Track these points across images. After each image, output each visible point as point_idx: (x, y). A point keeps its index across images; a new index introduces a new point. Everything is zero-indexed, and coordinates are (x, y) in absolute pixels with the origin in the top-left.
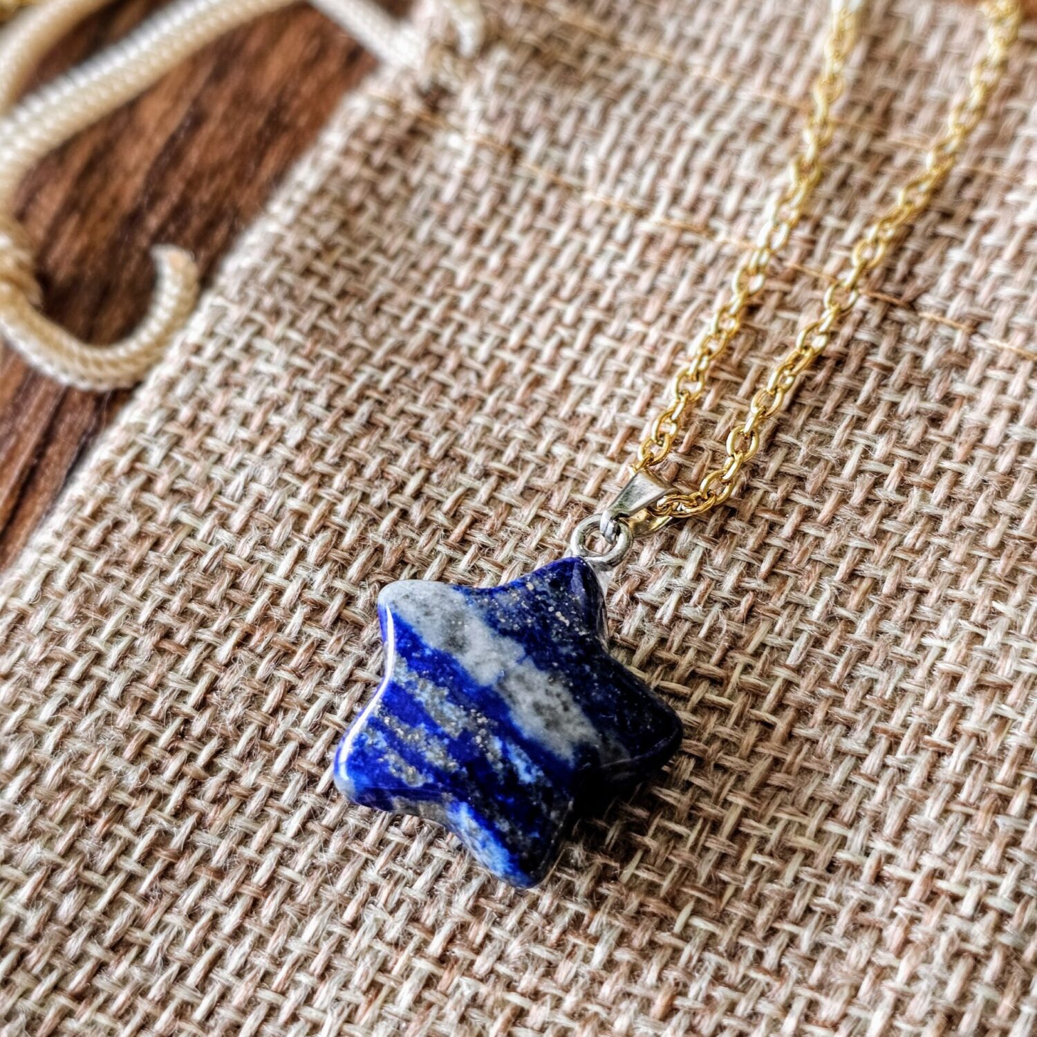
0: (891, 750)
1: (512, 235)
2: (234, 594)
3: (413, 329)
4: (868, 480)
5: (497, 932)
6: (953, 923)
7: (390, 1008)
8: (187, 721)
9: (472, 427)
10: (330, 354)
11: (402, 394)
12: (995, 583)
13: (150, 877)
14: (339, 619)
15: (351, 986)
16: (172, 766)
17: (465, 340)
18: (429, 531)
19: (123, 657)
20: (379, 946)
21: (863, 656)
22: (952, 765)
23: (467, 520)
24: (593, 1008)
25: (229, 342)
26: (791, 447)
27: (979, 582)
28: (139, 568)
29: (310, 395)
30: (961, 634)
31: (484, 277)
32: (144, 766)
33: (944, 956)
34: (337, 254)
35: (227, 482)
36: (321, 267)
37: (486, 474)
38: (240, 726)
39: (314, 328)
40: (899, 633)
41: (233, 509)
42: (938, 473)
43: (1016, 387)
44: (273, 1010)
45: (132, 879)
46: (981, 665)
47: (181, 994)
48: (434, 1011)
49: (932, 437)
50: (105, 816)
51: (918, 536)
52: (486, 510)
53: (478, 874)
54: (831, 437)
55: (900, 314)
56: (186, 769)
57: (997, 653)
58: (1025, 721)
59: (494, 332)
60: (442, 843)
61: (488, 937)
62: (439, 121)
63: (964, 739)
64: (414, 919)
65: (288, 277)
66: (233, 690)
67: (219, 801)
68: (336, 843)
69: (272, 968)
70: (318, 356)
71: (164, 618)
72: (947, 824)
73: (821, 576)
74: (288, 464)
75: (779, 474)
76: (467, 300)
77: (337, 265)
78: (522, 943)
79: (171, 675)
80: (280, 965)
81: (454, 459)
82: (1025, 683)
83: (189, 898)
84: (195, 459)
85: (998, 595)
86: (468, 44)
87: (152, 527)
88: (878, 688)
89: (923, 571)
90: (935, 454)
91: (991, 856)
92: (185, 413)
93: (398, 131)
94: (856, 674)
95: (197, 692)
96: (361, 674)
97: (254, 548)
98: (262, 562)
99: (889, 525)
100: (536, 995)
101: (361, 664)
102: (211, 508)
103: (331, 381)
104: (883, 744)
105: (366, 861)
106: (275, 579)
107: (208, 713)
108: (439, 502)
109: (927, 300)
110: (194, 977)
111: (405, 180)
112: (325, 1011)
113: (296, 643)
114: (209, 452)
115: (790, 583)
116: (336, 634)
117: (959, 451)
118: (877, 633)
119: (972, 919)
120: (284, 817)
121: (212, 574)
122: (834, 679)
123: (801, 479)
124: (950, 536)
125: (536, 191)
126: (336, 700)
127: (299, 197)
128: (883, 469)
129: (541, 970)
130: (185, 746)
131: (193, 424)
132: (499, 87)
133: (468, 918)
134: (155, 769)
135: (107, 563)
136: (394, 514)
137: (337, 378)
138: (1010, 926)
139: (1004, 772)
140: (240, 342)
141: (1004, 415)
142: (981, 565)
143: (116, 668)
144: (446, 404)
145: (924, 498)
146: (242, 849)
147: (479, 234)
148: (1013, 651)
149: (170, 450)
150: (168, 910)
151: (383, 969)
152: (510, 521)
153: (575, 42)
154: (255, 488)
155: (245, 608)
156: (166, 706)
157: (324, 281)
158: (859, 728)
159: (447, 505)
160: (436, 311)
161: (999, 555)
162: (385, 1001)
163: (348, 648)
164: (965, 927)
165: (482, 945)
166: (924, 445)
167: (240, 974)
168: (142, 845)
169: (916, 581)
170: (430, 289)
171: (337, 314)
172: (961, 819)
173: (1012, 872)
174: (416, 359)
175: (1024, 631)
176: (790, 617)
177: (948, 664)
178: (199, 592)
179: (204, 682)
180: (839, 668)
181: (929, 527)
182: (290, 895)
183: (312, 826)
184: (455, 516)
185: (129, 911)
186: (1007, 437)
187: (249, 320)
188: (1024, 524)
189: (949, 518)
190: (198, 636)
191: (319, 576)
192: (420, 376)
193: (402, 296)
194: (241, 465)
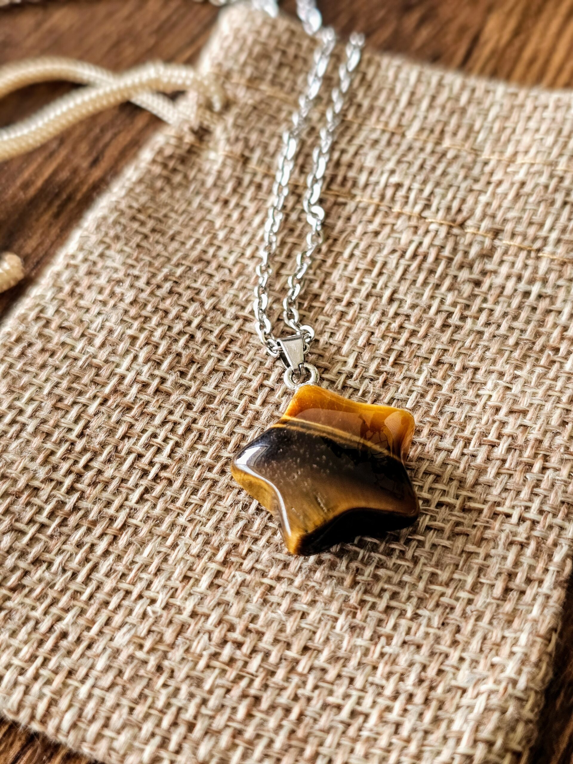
0: (465, 446)
1: (246, 202)
2: (98, 379)
3: (193, 248)
4: (444, 315)
5: (254, 547)
6: (507, 527)
7: (196, 589)
8: (73, 444)
9: (228, 295)
10: (147, 258)
11: (189, 278)
12: (515, 362)
13: (54, 525)
14: (157, 391)
15: (172, 579)
16: (65, 466)
17: (222, 253)
18: (206, 345)
19: (36, 411)
20: (188, 557)
21: (448, 401)
22: (499, 451)
23: (227, 340)
24: (311, 584)
25: (91, 253)
26: (401, 301)
27: (507, 363)
28: (43, 366)
29: (137, 278)
30: (499, 387)
31: (230, 223)
32: (49, 467)
33: (504, 544)
34: (150, 211)
35: (92, 322)
36: (142, 217)
37: (237, 318)
38: (103, 445)
39: (138, 246)
40: (466, 389)
41: (95, 336)
42: (481, 310)
43: (519, 264)
44: (128, 593)
45: (43, 526)
46: (511, 401)
47: (73, 587)
48: (221, 590)
49: (476, 293)
50: (26, 494)
51: (473, 341)
52: (238, 335)
53: (242, 518)
54: (422, 295)
55: (456, 231)
56: (73, 468)
57: (519, 395)
58: (537, 427)
59: (238, 250)
60: (221, 503)
61: (250, 551)
62: (204, 146)
63: (505, 438)
64: (207, 543)
65: (123, 221)
66: (99, 427)
67: (93, 484)
68: (161, 505)
69: (126, 572)
70: (142, 260)
71: (58, 391)
72: (500, 479)
73: (422, 363)
74: (126, 312)
75: (397, 314)
76: (221, 235)
77: (150, 217)
78: (270, 553)
79: (63, 420)
80: (130, 570)
81: (218, 310)
82: (536, 409)
83: (77, 536)
84: (73, 311)
85: (517, 367)
86: (217, 106)
87: (50, 346)
88: (456, 417)
89: (476, 358)
90: (478, 301)
91: (525, 493)
92: (67, 288)
93: (181, 151)
94: (444, 411)
95: (78, 429)
96: (171, 418)
97: (109, 355)
98: (113, 362)
99: (456, 337)
100: (279, 579)
101: (171, 413)
102: (83, 335)
103: (149, 271)
104: (461, 444)
105: (178, 514)
106: (121, 370)
107: (84, 440)
108: (211, 331)
109: (469, 223)
110: (81, 578)
111: (186, 177)
112: (158, 593)
113: (134, 402)
114: (81, 308)
115: (406, 367)
116: (156, 398)
117: (491, 299)
118: (454, 390)
119: (518, 524)
120: (130, 492)
121: (85, 369)
122: (433, 413)
123: (408, 316)
124: (490, 340)
125: (258, 179)
126: (158, 431)
127: (128, 184)
128: (451, 309)
129: (281, 566)
130: (72, 456)
131: (72, 293)
132: (236, 125)
133: (238, 541)
134: (55, 468)
135: (25, 364)
136: (187, 336)
137: (152, 270)
138: (539, 527)
139: (528, 453)
140: (97, 253)
141: (513, 280)
142: (507, 354)
143: (31, 417)
144: (213, 284)
145: (474, 323)
146: (105, 510)
147: (226, 202)
148: (527, 394)
149: (60, 307)
150: (64, 543)
151: (190, 569)
152: (251, 340)
153: (275, 104)
154: (108, 324)
155: (104, 385)
156: (61, 436)
157: (143, 224)
158: (448, 437)
159: (216, 332)
160: (205, 240)
161: (516, 349)
162: (193, 585)
163: (163, 405)
164: (514, 529)
165: (246, 555)
166: (473, 296)
167: (107, 575)
168: (48, 508)
169: (473, 364)
170: (201, 230)
171: (151, 240)
172: (507, 477)
173: (537, 501)
174: (195, 262)
175: (533, 384)
176: (407, 384)
177: (493, 402)
178: (77, 378)
179: (82, 423)
180: (435, 408)
181: (478, 336)
182: (135, 533)
183: (146, 496)
184: (221, 338)
185: (42, 543)
186: (516, 290)
187: (102, 242)
188: (528, 332)
189: (488, 332)
190: (78, 400)
191: (146, 369)
192: (198, 271)
193: (186, 232)
194: (99, 313)
